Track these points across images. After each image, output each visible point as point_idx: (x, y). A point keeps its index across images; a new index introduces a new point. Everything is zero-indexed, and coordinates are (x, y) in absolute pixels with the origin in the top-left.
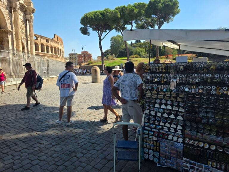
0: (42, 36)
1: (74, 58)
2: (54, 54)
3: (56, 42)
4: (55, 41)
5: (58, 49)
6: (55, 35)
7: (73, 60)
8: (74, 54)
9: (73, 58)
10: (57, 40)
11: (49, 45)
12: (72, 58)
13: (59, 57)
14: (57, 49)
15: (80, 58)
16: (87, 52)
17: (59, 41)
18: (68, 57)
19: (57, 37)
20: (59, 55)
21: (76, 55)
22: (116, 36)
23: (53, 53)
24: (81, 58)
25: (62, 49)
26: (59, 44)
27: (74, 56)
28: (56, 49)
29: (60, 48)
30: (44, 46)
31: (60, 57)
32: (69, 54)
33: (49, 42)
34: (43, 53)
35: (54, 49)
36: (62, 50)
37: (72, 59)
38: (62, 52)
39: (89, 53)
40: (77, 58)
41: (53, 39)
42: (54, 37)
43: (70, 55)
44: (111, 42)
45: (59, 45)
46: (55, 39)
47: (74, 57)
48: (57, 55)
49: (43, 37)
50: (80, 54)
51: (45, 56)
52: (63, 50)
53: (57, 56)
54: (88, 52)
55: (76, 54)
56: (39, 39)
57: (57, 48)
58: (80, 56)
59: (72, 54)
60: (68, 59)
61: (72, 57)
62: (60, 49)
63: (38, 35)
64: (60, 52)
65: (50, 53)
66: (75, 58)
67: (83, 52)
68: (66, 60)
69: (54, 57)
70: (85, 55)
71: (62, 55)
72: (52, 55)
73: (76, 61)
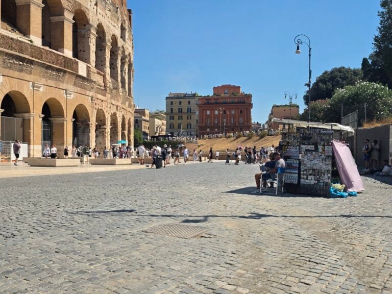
1: (185, 110)
5: (81, 17)
7: (180, 118)
8: (185, 96)
9: (180, 111)
12: (176, 111)
13: (83, 72)
14: (69, 16)
15: (208, 113)
16: (234, 87)
18: (165, 111)
21: (193, 101)
23: (25, 32)
24: (212, 110)
25: (112, 29)
27: (185, 102)
28: (61, 13)
29: (102, 16)
31: (97, 78)
32: (167, 98)
36: (114, 39)
37: (176, 117)
38: (113, 54)
39: (241, 91)
40: (197, 113)
43: (170, 101)
47: (185, 106)
48: (68, 53)
50: (207, 98)
52: (127, 45)
53: (70, 64)
54: (239, 87)
55: (194, 95)
57: (66, 5)
58: (207, 103)
59: (178, 98)
60: (163, 118)
61: (176, 107)
62: (93, 23)
66: (189, 110)
67: (219, 87)
68: (156, 120)
69: (31, 62)
70: (228, 101)
71: (113, 66)
72: (11, 48)
73: (194, 123)
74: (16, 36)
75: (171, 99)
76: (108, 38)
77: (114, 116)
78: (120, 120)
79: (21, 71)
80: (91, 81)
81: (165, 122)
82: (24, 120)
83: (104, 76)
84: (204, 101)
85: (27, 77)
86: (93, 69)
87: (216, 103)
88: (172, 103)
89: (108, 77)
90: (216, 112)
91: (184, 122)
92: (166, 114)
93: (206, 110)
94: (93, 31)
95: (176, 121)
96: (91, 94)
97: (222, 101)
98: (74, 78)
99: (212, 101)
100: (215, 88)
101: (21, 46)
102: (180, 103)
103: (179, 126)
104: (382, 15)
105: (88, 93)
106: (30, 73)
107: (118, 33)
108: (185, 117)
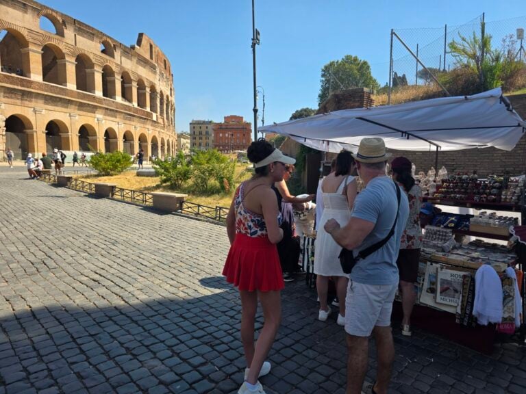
0: (80, 23)
1: (204, 133)
2: (135, 104)
3: (143, 61)
4: (139, 55)
5: (153, 89)
6: (141, 35)
7: (201, 138)
8: (204, 123)
9: (200, 133)
10: (147, 56)
11: (114, 68)
12: (197, 133)
13: (155, 119)
14: (148, 90)
15: (221, 135)
16: (239, 117)
17: (157, 62)
18: (189, 132)
19: (151, 46)
20: (156, 112)
21: (210, 127)
22: (340, 61)
23: (130, 101)
24: (224, 133)
25: (167, 92)
26: (155, 73)
27: (204, 127)
28: (144, 89)
29: (161, 86)
30: (92, 66)
31: (160, 121)
32: (190, 124)
33: (117, 54)
34: (84, 97)
35: (135, 85)
36: (167, 97)
37: (197, 138)
38: (167, 105)
39: (244, 120)
40: (213, 135)
41: (133, 48)
42: (139, 43)
43: (192, 126)
44: (324, 79)
45: (158, 77)
46: (144, 51)
47: (204, 130)
48: (148, 109)
49: (87, 26)
50: (220, 125)
51: (96, 107)
52: (172, 99)
53: (149, 115)
54: (242, 118)
55: (211, 122)
56: (69, 32)
57: (146, 84)
58: (220, 128)
59: (199, 124)
60: (187, 138)
61: (197, 130)
62: (158, 91)
63: (62, 15)
64: (162, 103)
65: (119, 98)
66: (207, 133)
67: (228, 117)
68: (182, 139)
69: (134, 116)
70: (235, 127)
71: (167, 113)
72: (126, 110)
73: (210, 143)
74: (127, 103)
75: (194, 125)
76: (165, 97)
77: (168, 141)
78: (171, 143)
79: (130, 120)
80: (158, 123)
81: (189, 141)
82: (131, 144)
83: (163, 119)
84: (218, 127)
85: (132, 123)
86: (159, 116)
87: (227, 129)
88: (194, 128)
89: (165, 119)
90: (227, 135)
91: (204, 141)
92: (190, 135)
93: (219, 133)
94: (159, 96)
95: (198, 141)
96: (158, 129)
97: (231, 127)
98: (151, 122)
99: (224, 127)
100: (225, 118)
101: (129, 108)
102: (200, 128)
103: (200, 145)
104: (322, 81)
105: (157, 129)
106: (134, 121)
107: (169, 93)
108: (204, 138)
